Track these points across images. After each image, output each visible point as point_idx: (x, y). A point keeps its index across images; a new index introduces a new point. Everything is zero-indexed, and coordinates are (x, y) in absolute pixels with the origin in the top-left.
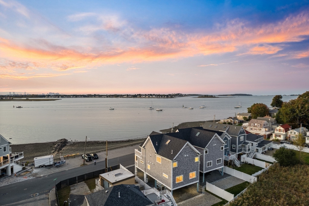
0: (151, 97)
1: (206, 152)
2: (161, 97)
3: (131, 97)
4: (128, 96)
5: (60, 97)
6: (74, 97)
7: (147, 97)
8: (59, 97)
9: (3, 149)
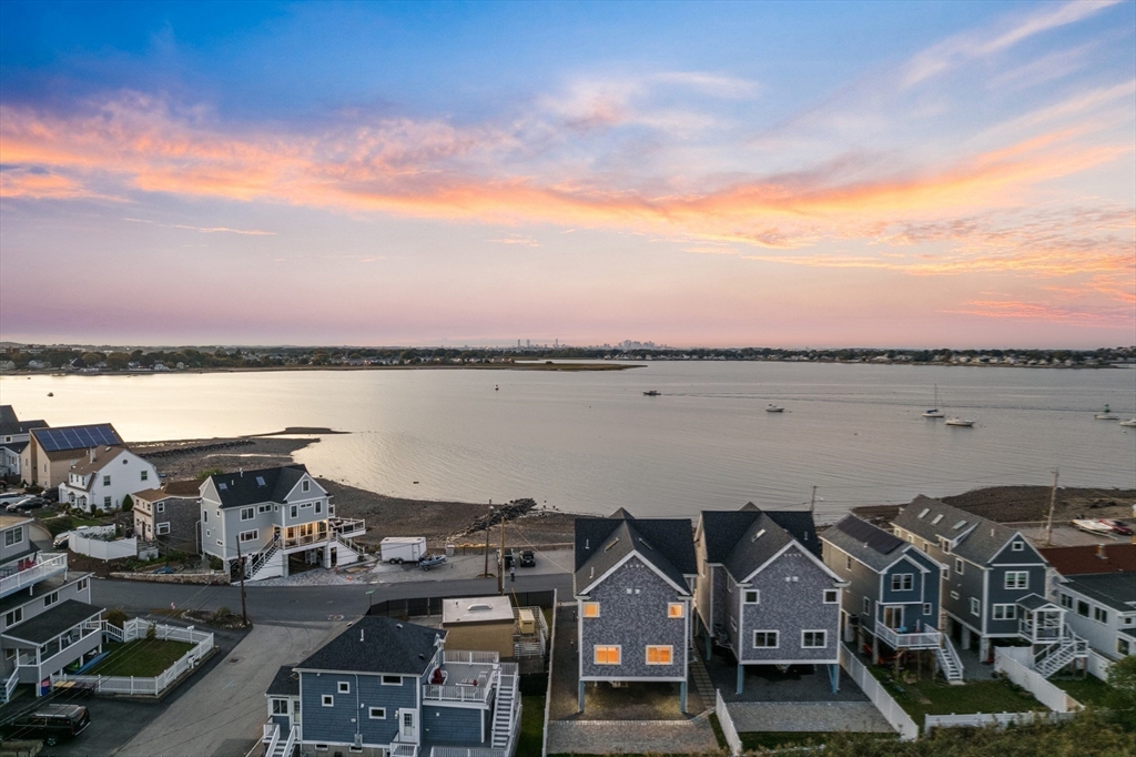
0: (995, 360)
1: (751, 597)
2: (1043, 362)
3: (907, 362)
4: (893, 356)
5: (648, 357)
6: (695, 357)
7: (977, 360)
8: (644, 359)
9: (314, 506)
